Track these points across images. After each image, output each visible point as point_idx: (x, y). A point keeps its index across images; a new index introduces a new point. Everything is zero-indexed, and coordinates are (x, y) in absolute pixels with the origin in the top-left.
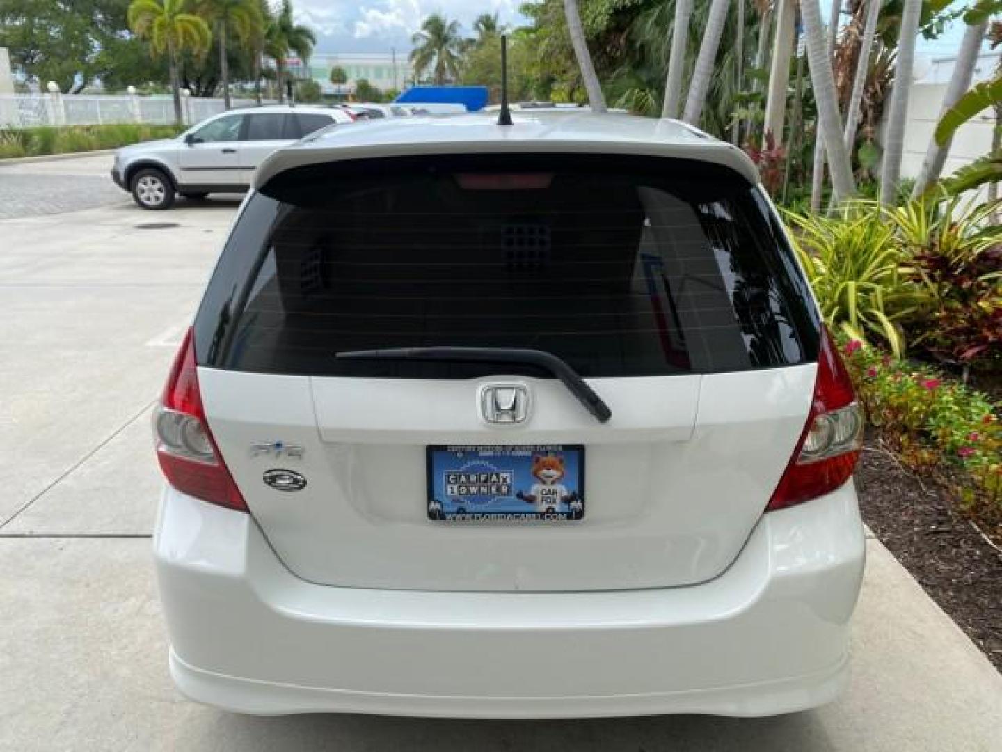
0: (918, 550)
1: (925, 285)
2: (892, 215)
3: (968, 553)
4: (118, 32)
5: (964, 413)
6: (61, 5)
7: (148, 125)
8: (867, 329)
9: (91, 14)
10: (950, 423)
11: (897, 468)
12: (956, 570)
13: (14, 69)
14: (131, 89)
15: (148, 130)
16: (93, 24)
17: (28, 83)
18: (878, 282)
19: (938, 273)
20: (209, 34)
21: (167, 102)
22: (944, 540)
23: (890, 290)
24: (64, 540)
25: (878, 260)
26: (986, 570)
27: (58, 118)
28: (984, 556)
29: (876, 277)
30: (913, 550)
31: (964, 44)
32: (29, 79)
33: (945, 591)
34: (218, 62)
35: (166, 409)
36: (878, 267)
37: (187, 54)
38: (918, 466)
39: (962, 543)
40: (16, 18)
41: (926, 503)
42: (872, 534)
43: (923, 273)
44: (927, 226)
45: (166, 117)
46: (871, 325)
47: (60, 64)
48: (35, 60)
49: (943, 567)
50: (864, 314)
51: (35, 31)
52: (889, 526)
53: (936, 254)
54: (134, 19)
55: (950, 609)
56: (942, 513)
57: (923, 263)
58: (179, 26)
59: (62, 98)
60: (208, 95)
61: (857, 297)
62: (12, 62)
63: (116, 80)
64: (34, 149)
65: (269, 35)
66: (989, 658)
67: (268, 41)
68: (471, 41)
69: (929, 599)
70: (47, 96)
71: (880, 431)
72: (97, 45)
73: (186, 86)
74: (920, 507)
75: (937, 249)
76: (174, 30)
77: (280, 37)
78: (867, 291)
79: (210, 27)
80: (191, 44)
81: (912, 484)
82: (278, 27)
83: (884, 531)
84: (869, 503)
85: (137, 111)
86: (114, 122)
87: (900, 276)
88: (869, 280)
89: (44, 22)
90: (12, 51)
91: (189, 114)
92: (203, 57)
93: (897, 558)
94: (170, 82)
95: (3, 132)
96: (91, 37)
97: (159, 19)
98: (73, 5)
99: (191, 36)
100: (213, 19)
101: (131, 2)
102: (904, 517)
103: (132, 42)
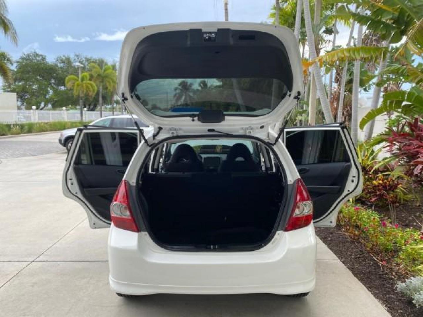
0: (353, 263)
3: (369, 263)
4: (60, 87)
5: (369, 218)
6: (38, 77)
7: (69, 122)
9: (50, 80)
10: (364, 222)
11: (348, 238)
12: (364, 268)
13: (18, 100)
14: (64, 108)
15: (69, 124)
16: (50, 84)
17: (22, 106)
20: (96, 88)
21: (77, 113)
22: (361, 260)
24: (59, 262)
26: (373, 268)
27: (35, 119)
28: (374, 263)
30: (351, 263)
31: (374, 94)
32: (23, 104)
33: (360, 275)
34: (98, 97)
37: (87, 95)
38: (354, 237)
39: (367, 260)
40: (20, 82)
41: (357, 249)
42: (338, 259)
44: (361, 158)
45: (77, 119)
47: (36, 99)
48: (26, 97)
49: (360, 268)
51: (27, 87)
52: (344, 256)
54: (68, 82)
55: (361, 280)
56: (361, 251)
58: (84, 85)
59: (38, 112)
60: (93, 110)
62: (18, 98)
63: (57, 104)
64: (25, 131)
66: (372, 293)
68: (198, 90)
69: (355, 277)
70: (32, 111)
71: (343, 227)
73: (85, 107)
74: (354, 250)
75: (361, 165)
76: (83, 87)
79: (97, 86)
80: (89, 91)
81: (353, 243)
83: (342, 258)
84: (338, 250)
85: (66, 117)
86: (56, 121)
89: (31, 83)
90: (17, 95)
91: (85, 118)
92: (93, 96)
93: (345, 265)
94: (79, 105)
95: (14, 125)
96: (49, 89)
97: (77, 82)
98: (43, 77)
99: (89, 89)
100: (98, 82)
101: (67, 76)
102: (349, 253)
103: (65, 91)
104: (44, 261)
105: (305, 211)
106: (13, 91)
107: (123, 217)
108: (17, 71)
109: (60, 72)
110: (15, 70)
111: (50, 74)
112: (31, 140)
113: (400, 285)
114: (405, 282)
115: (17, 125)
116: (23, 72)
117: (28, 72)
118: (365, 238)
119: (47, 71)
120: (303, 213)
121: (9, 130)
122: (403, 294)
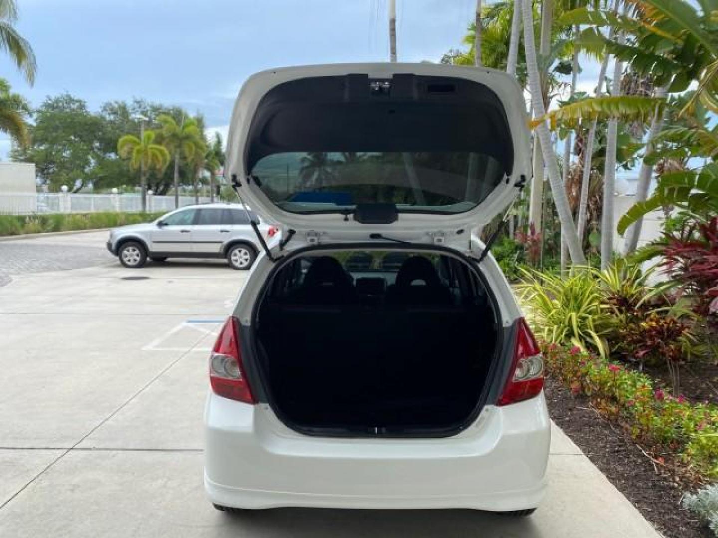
0: (607, 460)
1: (617, 315)
2: (599, 275)
3: (634, 461)
4: (108, 155)
5: (634, 385)
6: (72, 137)
7: (124, 213)
8: (586, 342)
9: (92, 143)
10: (627, 391)
11: (599, 418)
12: (627, 470)
13: (37, 176)
14: (115, 190)
15: (123, 217)
16: (92, 149)
17: (44, 185)
18: (590, 313)
19: (623, 308)
20: (168, 158)
21: (136, 199)
22: (622, 455)
23: (596, 317)
24: (114, 452)
25: (589, 300)
26: (643, 469)
27: (65, 208)
28: (643, 462)
29: (588, 310)
30: (605, 460)
31: (641, 175)
32: (44, 183)
33: (620, 480)
34: (173, 173)
35: (216, 354)
36: (589, 304)
37: (153, 169)
38: (609, 416)
39: (631, 456)
40: (41, 145)
41: (613, 436)
42: (580, 452)
43: (615, 307)
44: (620, 282)
45: (137, 208)
46: (588, 339)
47: (67, 174)
48: (51, 171)
49: (620, 469)
50: (583, 332)
51: (54, 153)
52: (593, 449)
53: (620, 296)
54: (122, 147)
55: (622, 489)
56: (622, 441)
57: (614, 301)
58: (149, 152)
59: (70, 195)
60: (163, 193)
61: (577, 321)
62: (36, 171)
63: (102, 183)
64: (49, 228)
65: (207, 157)
66: (640, 512)
67: (206, 161)
69: (611, 485)
70: (60, 195)
71: (590, 398)
72: (93, 162)
73: (150, 188)
74: (610, 439)
75: (620, 294)
76: (146, 154)
77: (213, 158)
78: (584, 319)
79: (170, 153)
80: (156, 162)
81: (607, 426)
82: (214, 152)
83: (589, 452)
84: (582, 437)
85: (117, 204)
86: (101, 211)
87: (602, 310)
88: (585, 311)
89: (60, 147)
90: (37, 166)
91: (150, 206)
92: (163, 170)
93: (595, 464)
94: (140, 186)
95: (30, 217)
96: (90, 157)
97: (137, 147)
98: (81, 137)
99: (157, 157)
100: (172, 147)
101: (120, 136)
102: (601, 444)
103: (116, 160)
104: (90, 449)
105: (532, 372)
106: (29, 160)
107: (230, 378)
108: (37, 126)
109: (110, 129)
110: (34, 124)
111: (93, 132)
112: (60, 243)
113: (689, 499)
114: (696, 493)
115: (35, 217)
116: (46, 129)
117: (56, 129)
118: (627, 417)
119: (87, 127)
120: (528, 376)
121: (23, 226)
122: (693, 513)
